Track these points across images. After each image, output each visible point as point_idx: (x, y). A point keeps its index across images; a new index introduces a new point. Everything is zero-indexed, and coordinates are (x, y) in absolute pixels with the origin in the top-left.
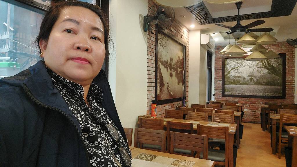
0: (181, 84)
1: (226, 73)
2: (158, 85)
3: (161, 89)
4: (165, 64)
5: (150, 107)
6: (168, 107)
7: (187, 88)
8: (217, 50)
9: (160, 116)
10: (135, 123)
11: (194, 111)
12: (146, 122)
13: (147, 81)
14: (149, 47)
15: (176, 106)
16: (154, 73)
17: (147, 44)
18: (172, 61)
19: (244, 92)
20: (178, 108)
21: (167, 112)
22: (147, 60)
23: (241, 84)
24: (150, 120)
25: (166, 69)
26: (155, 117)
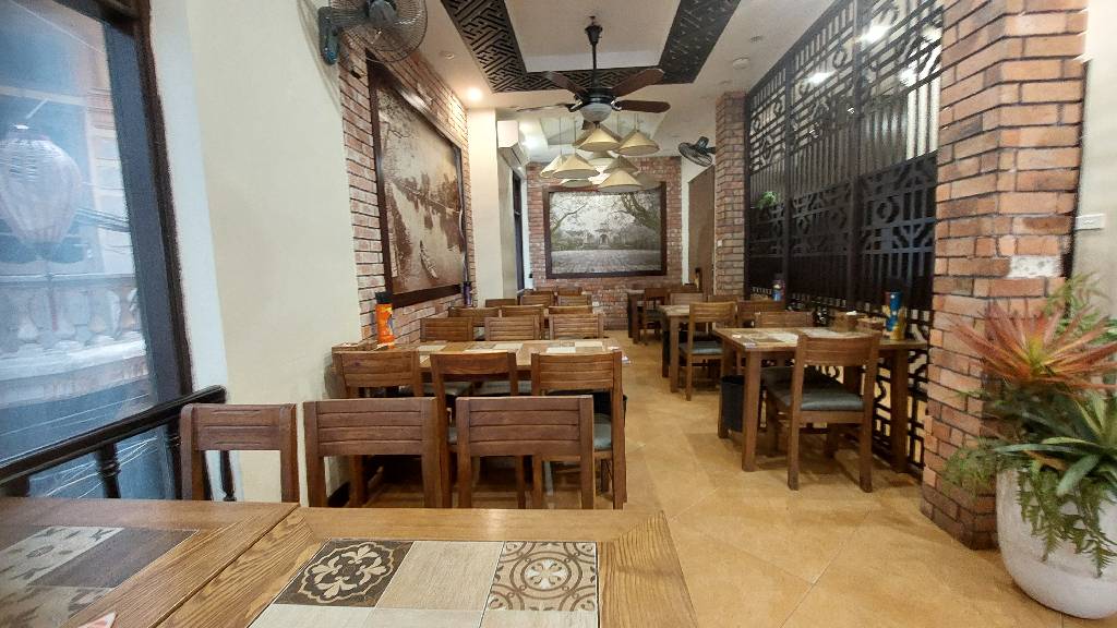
0: (456, 248)
1: (552, 227)
2: (391, 247)
3: (403, 262)
4: (409, 188)
5: (372, 317)
6: (426, 310)
7: (470, 259)
8: (529, 173)
9: (405, 339)
10: (322, 372)
11: (497, 315)
12: (357, 364)
13: (353, 234)
14: (349, 121)
15: (449, 309)
16: (375, 211)
17: (342, 109)
18: (428, 184)
19: (591, 265)
20: (455, 313)
21: (428, 325)
22: (344, 166)
23: (585, 248)
24: (372, 357)
25: (411, 204)
26: (390, 344)
